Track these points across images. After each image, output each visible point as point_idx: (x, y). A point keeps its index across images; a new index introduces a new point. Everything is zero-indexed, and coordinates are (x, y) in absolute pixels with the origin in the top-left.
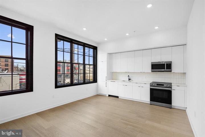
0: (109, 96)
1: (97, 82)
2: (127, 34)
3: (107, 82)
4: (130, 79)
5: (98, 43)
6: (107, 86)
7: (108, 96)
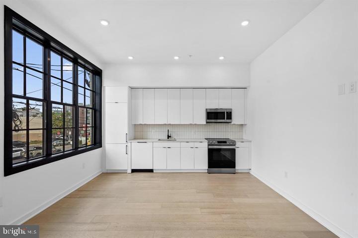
0: (133, 171)
1: (101, 147)
2: (176, 58)
3: (129, 144)
4: (170, 137)
5: (105, 63)
6: (129, 152)
7: (130, 172)
